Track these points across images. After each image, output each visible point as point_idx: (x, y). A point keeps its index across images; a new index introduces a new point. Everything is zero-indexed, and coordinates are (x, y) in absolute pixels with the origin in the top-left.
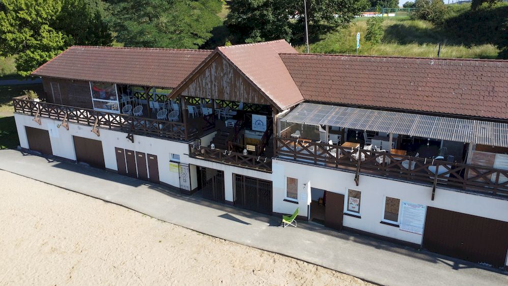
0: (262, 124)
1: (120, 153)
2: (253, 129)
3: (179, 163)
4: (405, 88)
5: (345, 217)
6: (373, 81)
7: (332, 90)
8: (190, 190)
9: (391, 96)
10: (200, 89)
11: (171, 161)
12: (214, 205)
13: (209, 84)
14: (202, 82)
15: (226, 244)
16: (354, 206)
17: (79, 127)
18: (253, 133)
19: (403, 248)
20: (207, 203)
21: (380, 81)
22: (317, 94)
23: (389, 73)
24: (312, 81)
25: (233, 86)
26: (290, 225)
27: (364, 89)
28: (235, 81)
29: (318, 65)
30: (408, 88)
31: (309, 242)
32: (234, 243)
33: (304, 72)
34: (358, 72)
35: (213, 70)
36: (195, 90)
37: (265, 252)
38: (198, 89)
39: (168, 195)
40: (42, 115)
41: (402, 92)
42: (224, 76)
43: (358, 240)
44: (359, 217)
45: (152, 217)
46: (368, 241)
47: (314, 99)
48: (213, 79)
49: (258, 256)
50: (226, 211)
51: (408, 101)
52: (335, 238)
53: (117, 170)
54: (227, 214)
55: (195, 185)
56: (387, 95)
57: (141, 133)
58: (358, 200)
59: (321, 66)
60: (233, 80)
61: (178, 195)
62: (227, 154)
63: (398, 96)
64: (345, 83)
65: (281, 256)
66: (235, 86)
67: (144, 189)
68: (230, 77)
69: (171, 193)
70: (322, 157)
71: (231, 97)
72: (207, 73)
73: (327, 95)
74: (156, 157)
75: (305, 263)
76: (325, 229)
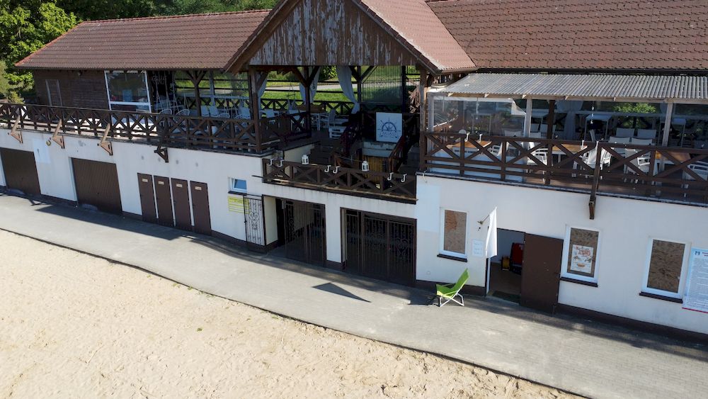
0: (393, 129)
1: (146, 183)
2: (377, 140)
3: (244, 195)
4: (678, 34)
5: (563, 284)
6: (610, 28)
7: (529, 49)
8: (263, 244)
9: (651, 48)
10: (283, 50)
11: (230, 192)
12: (307, 270)
13: (300, 38)
14: (287, 34)
15: (326, 335)
16: (582, 262)
17: (80, 142)
18: (378, 147)
19: (691, 347)
20: (293, 266)
21: (625, 27)
22: (501, 57)
23: (642, 12)
24: (490, 37)
25: (344, 36)
26: (451, 303)
27: (593, 42)
28: (348, 25)
29: (500, 12)
30: (684, 32)
31: (494, 333)
32: (342, 334)
33: (474, 25)
34: (579, 15)
35: (307, 10)
36: (274, 52)
37: (406, 351)
38: (280, 49)
39: (224, 252)
40: (26, 127)
41: (674, 40)
42: (327, 18)
43: (592, 330)
44: (595, 285)
45: (190, 287)
46: (613, 333)
47: (494, 65)
48: (307, 26)
49: (392, 358)
50: (327, 279)
51: (689, 56)
52: (544, 326)
53: (141, 214)
54: (329, 283)
55: (272, 237)
56: (642, 48)
57: (180, 145)
58: (591, 249)
59: (505, 12)
60: (344, 24)
61: (243, 253)
62: (331, 171)
63: (665, 48)
64: (554, 35)
65: (439, 359)
66: (348, 35)
67: (183, 244)
68: (338, 19)
69: (231, 249)
70: (518, 166)
71: (339, 58)
72: (296, 17)
73: (520, 57)
74: (204, 186)
75: (491, 373)
76: (522, 310)
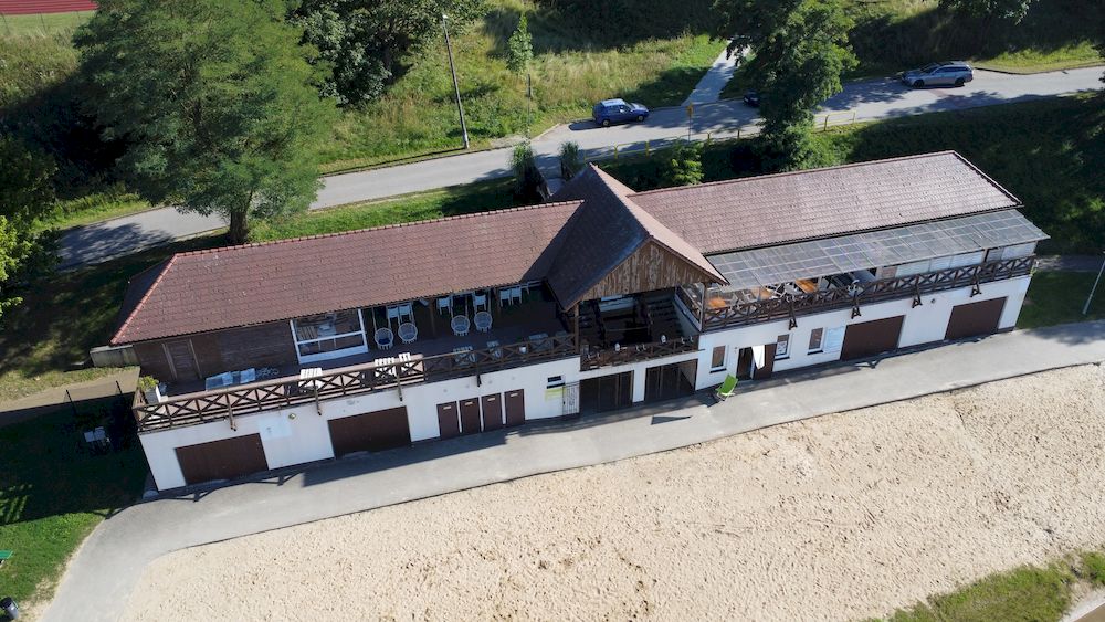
1: (448, 410)
3: (563, 384)
4: (790, 214)
7: (722, 234)
8: (578, 412)
9: (782, 226)
11: (547, 388)
15: (705, 447)
16: (782, 349)
21: (764, 211)
28: (666, 263)
32: (712, 442)
36: (606, 290)
37: (748, 434)
39: (555, 432)
40: (238, 412)
41: (790, 219)
42: (650, 262)
43: (792, 379)
44: (789, 357)
45: (591, 466)
49: (748, 440)
53: (438, 435)
54: (653, 417)
57: (493, 368)
58: (786, 342)
62: (641, 349)
63: (788, 225)
64: (731, 222)
65: (765, 429)
66: (665, 272)
68: (658, 263)
69: (556, 427)
71: (658, 285)
73: (720, 242)
74: (521, 391)
75: (789, 424)
